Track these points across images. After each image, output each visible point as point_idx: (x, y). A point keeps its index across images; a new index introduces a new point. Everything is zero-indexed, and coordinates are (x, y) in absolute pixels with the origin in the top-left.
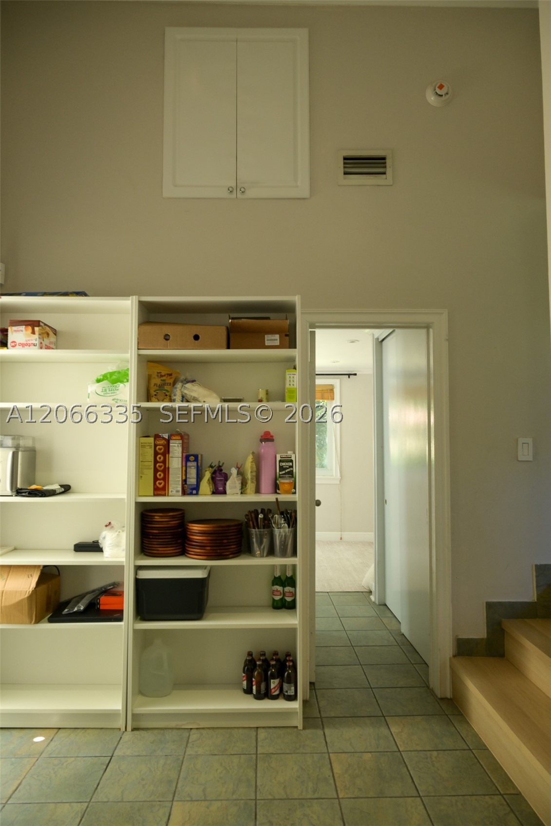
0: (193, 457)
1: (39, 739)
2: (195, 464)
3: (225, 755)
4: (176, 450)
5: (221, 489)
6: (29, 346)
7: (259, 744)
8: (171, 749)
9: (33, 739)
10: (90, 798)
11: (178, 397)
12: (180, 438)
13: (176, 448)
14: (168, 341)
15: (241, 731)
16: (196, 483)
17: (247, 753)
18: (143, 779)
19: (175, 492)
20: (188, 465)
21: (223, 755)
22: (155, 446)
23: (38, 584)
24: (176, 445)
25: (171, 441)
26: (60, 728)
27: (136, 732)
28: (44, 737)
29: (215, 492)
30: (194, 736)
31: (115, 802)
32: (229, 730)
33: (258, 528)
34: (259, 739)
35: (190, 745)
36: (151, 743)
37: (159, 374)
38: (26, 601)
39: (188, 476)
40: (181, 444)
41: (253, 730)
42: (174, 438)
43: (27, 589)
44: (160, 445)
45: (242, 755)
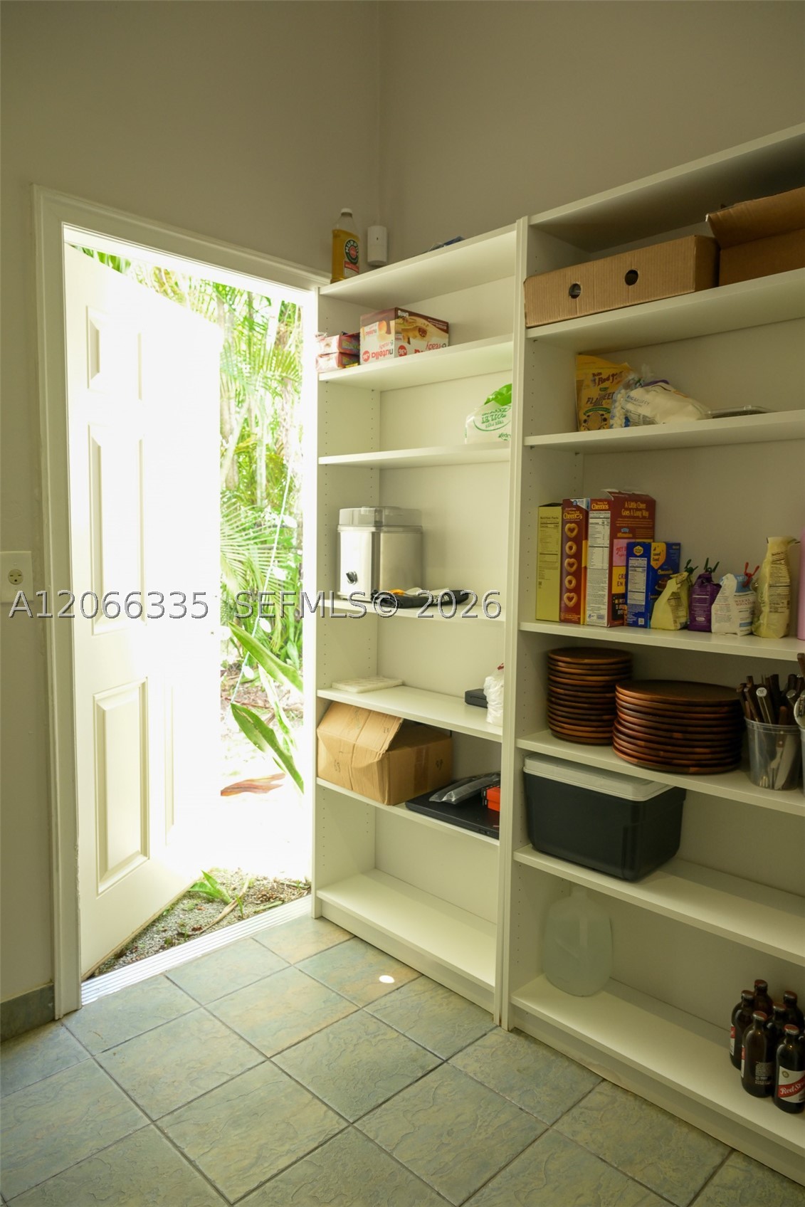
0: (641, 548)
1: (387, 979)
2: (643, 562)
3: (621, 1172)
4: (599, 533)
5: (701, 619)
6: (384, 355)
7: (709, 1191)
8: (539, 1102)
9: (381, 975)
10: (358, 1117)
11: (618, 419)
12: (607, 507)
13: (599, 528)
14: (577, 299)
15: (693, 1138)
16: (644, 604)
17: (665, 1196)
18: (449, 1133)
19: (595, 618)
20: (630, 565)
21: (616, 1168)
22: (564, 522)
23: (394, 745)
24: (600, 521)
25: (591, 515)
26: (423, 975)
27: (513, 1037)
28: (394, 978)
29: (691, 626)
30: (599, 1097)
31: (380, 1147)
32: (670, 1122)
33: (762, 720)
34: (716, 1180)
35: (575, 1112)
36: (518, 1070)
37: (597, 378)
38: (375, 768)
39: (629, 588)
40: (609, 520)
41: (721, 1150)
42: (597, 507)
43: (378, 750)
44: (571, 522)
45: (653, 1195)
